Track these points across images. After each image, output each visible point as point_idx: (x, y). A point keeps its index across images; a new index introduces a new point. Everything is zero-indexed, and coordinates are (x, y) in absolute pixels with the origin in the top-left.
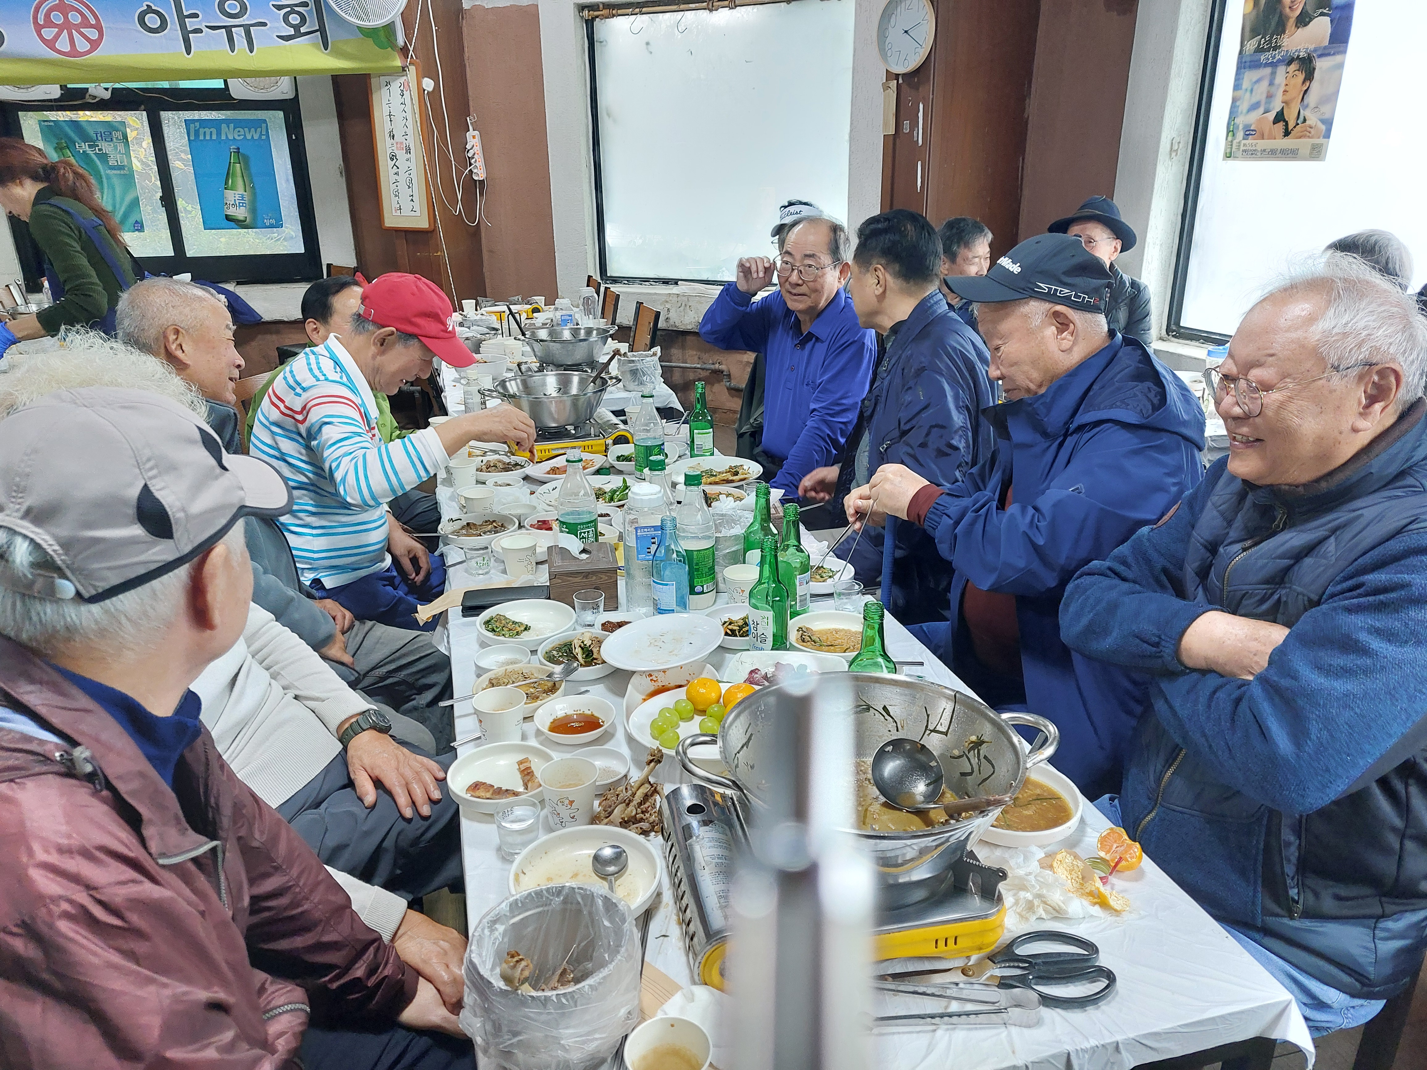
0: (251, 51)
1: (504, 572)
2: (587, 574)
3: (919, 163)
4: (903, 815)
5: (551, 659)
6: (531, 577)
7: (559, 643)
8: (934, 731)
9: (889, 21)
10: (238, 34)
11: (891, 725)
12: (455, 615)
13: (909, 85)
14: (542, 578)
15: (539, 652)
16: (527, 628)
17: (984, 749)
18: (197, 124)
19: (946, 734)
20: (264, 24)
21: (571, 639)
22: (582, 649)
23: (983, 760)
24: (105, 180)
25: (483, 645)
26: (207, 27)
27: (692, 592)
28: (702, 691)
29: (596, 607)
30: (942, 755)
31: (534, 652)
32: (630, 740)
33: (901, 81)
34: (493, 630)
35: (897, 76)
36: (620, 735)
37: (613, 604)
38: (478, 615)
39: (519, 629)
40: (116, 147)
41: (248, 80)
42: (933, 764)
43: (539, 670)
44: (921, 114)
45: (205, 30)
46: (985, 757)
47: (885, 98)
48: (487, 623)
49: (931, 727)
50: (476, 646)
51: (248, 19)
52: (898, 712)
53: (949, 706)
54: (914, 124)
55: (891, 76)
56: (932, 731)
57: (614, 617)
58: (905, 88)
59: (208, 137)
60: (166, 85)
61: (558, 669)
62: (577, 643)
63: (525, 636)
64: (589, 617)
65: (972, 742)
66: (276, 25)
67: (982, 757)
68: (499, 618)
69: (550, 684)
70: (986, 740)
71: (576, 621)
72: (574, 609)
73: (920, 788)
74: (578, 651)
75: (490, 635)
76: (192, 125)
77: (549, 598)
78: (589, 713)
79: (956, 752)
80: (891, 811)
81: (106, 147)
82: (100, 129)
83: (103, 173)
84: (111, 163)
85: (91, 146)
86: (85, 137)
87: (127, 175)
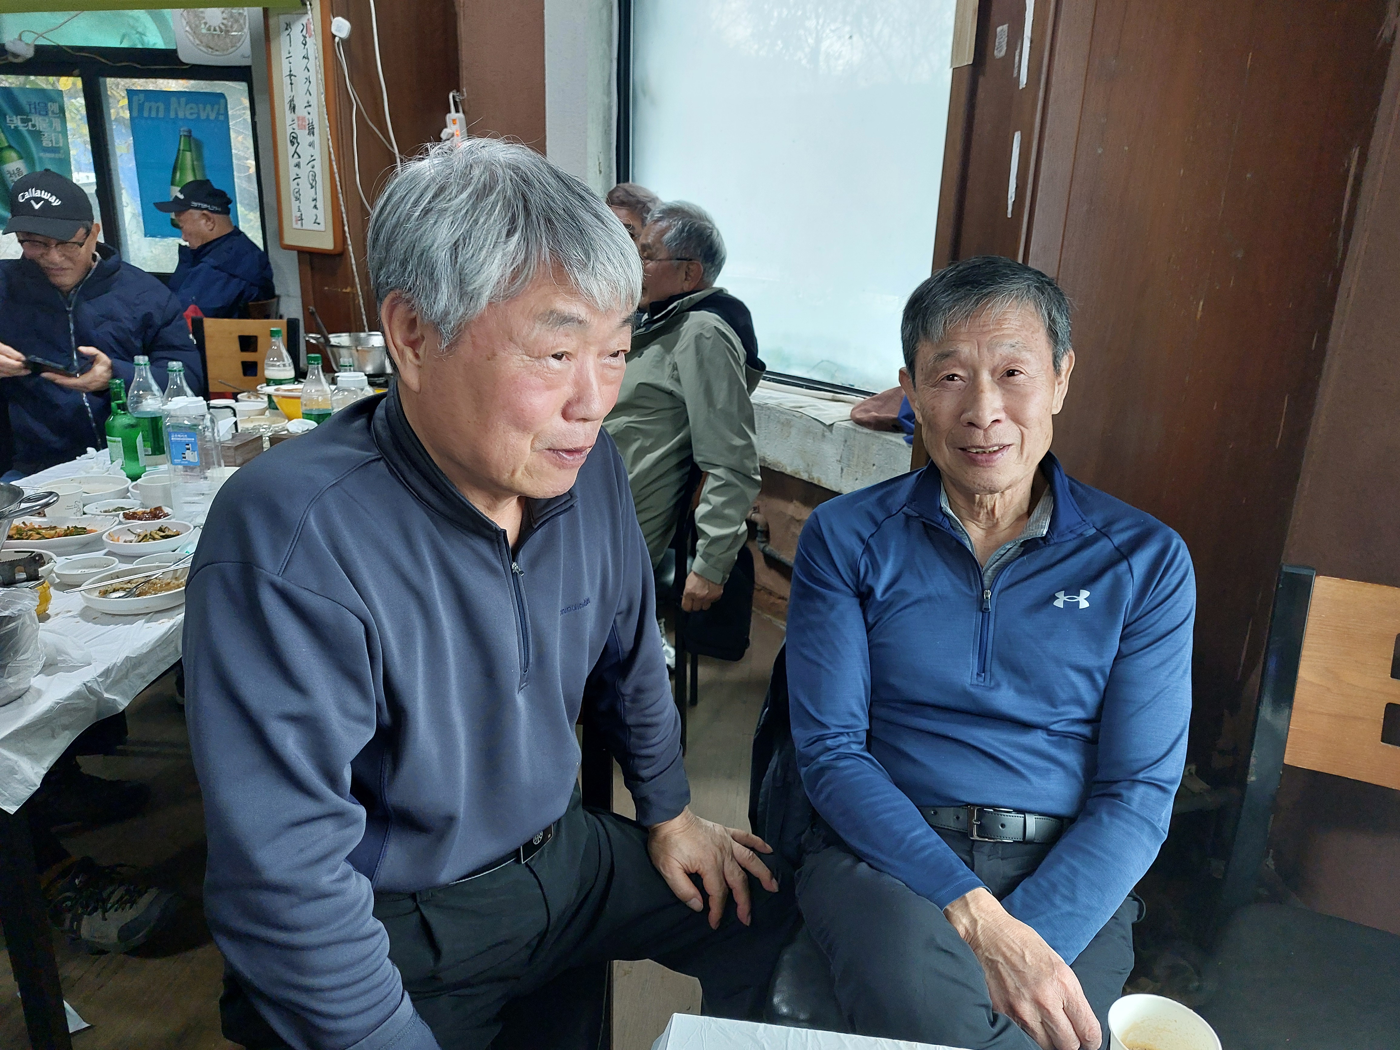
3: (1016, 137)
18: (141, 96)
40: (51, 124)
44: (1030, 2)
54: (1017, 32)
76: (135, 98)
81: (40, 122)
82: (34, 99)
83: (36, 156)
84: (45, 143)
85: (23, 121)
86: (18, 109)
87: (63, 160)
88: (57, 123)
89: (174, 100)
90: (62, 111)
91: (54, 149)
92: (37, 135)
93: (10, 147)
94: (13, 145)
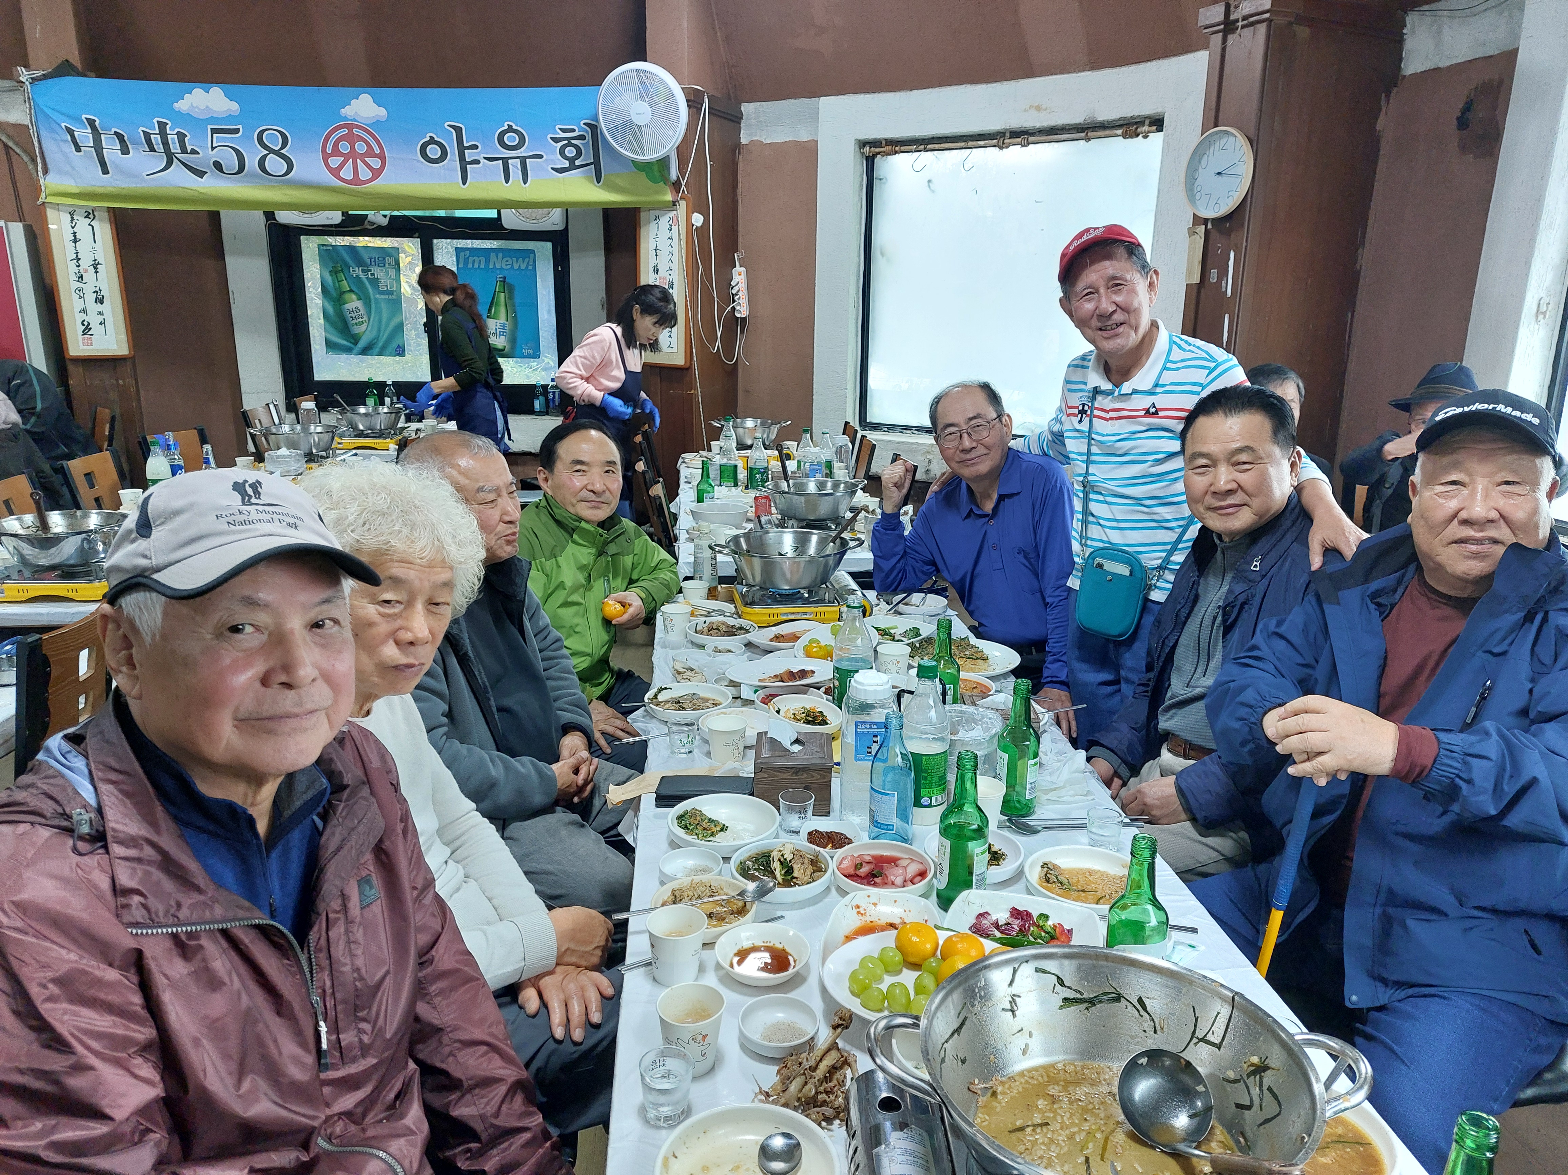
0: (525, 182)
1: (708, 754)
2: (798, 771)
3: (1227, 316)
4: (1156, 1155)
5: (744, 871)
6: (737, 765)
7: (756, 851)
8: (1203, 1040)
9: (1200, 161)
10: (515, 166)
11: (1148, 1025)
12: (648, 801)
13: (1219, 231)
14: (747, 769)
15: (732, 860)
16: (724, 829)
17: (1268, 1079)
18: (467, 252)
19: (1219, 1046)
20: (541, 157)
21: (770, 848)
22: (782, 863)
23: (1266, 1092)
24: (373, 306)
25: (674, 845)
26: (485, 158)
27: (917, 803)
28: (915, 939)
29: (802, 811)
30: (1211, 1075)
31: (727, 860)
32: (824, 990)
33: (1209, 226)
34: (686, 827)
35: (1205, 221)
36: (812, 982)
37: (823, 809)
38: (673, 806)
39: (714, 829)
40: (387, 272)
41: (521, 211)
42: (1200, 1088)
43: (730, 885)
44: (1231, 263)
45: (483, 161)
46: (1270, 1089)
47: (1190, 244)
48: (680, 818)
49: (1200, 1034)
50: (665, 845)
51: (525, 151)
52: (1158, 1007)
53: (1225, 1011)
54: (1223, 273)
55: (1198, 220)
56: (1200, 1040)
57: (823, 825)
58: (1214, 235)
59: (476, 266)
60: (442, 213)
61: (751, 886)
62: (776, 855)
63: (721, 839)
64: (794, 821)
65: (1252, 1065)
66: (552, 157)
67: (1265, 1088)
68: (695, 813)
69: (741, 904)
70: (1272, 1065)
71: (780, 825)
72: (779, 810)
73: (1181, 1121)
74: (776, 865)
75: (681, 833)
76: (462, 254)
77: (752, 794)
78: (780, 946)
79: (1231, 1075)
80: (1138, 1146)
81: (378, 272)
82: (374, 255)
83: (372, 297)
84: (382, 287)
85: (364, 271)
86: (360, 263)
87: (395, 300)
88: (392, 273)
89: (493, 255)
90: (397, 263)
91: (389, 292)
92: (375, 282)
93: (351, 291)
94: (354, 289)
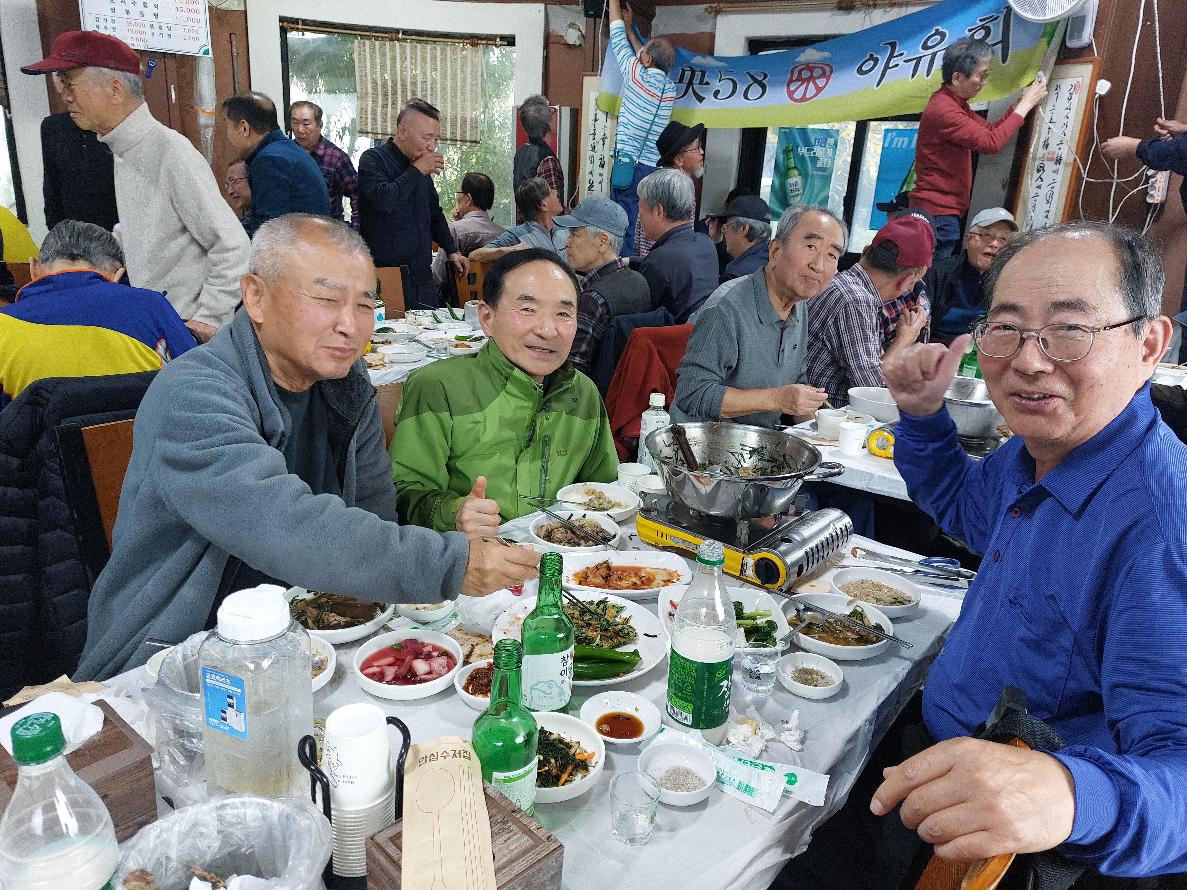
18: (894, 133)
24: (809, 180)
40: (826, 152)
59: (899, 146)
76: (889, 135)
81: (818, 151)
82: (820, 136)
83: (810, 173)
84: (819, 165)
85: (808, 150)
86: (807, 143)
87: (826, 176)
88: (830, 151)
90: (836, 144)
91: (823, 169)
92: (814, 160)
93: (795, 167)
94: (798, 166)
